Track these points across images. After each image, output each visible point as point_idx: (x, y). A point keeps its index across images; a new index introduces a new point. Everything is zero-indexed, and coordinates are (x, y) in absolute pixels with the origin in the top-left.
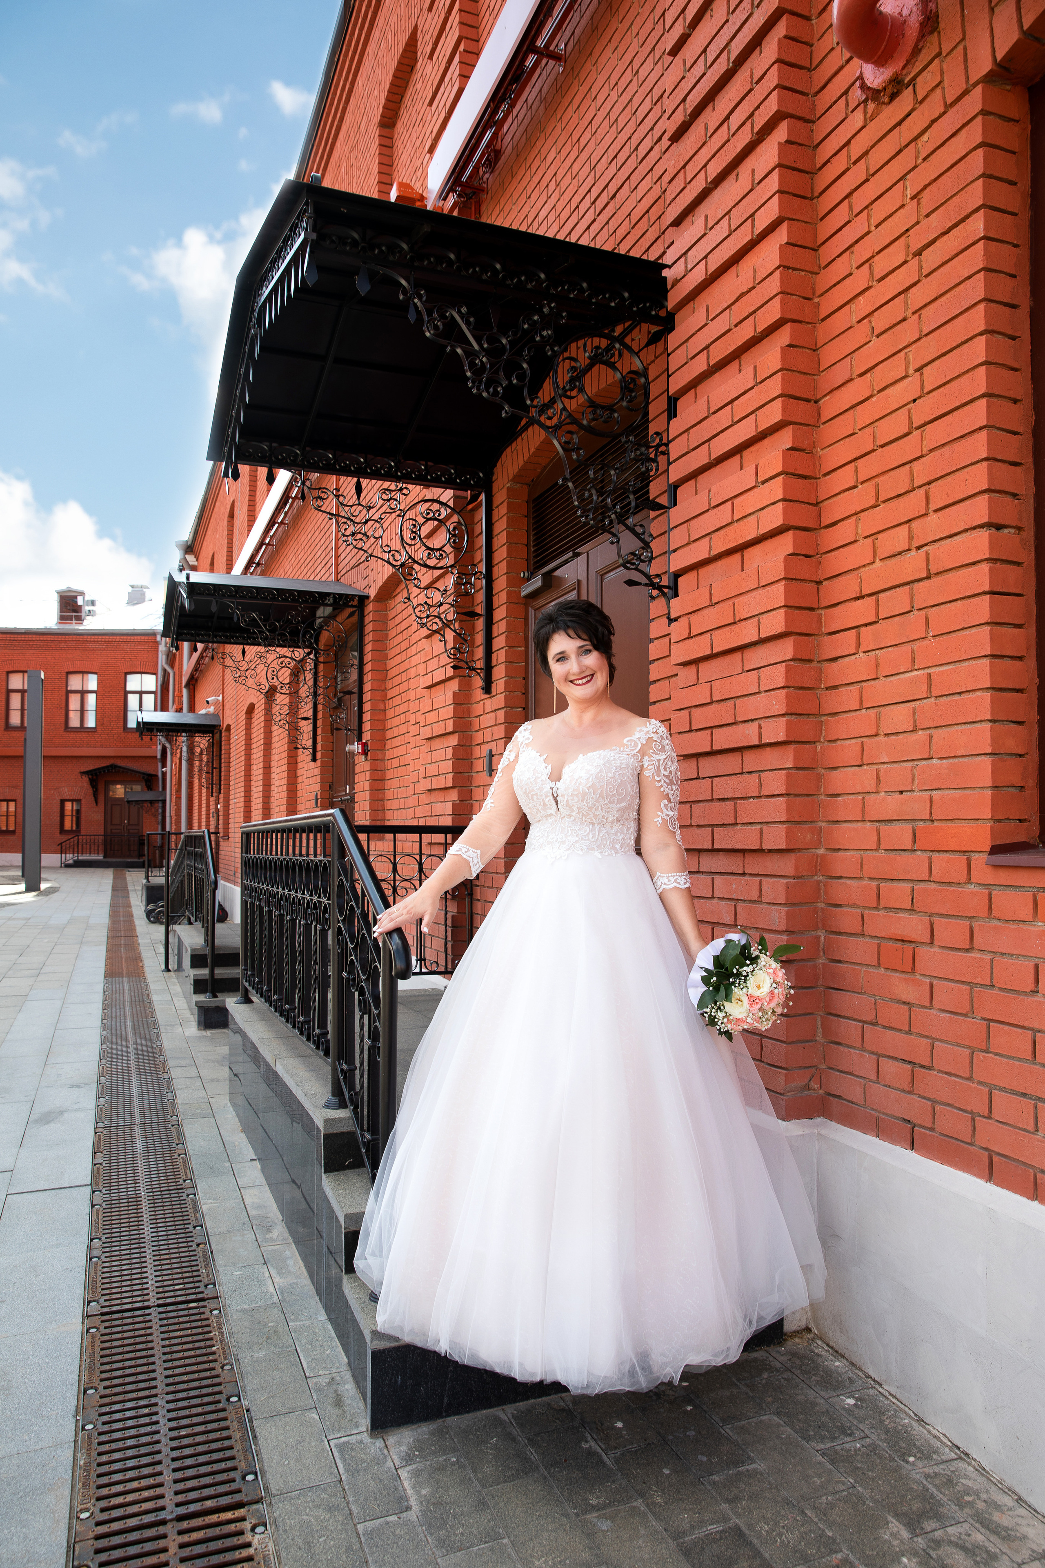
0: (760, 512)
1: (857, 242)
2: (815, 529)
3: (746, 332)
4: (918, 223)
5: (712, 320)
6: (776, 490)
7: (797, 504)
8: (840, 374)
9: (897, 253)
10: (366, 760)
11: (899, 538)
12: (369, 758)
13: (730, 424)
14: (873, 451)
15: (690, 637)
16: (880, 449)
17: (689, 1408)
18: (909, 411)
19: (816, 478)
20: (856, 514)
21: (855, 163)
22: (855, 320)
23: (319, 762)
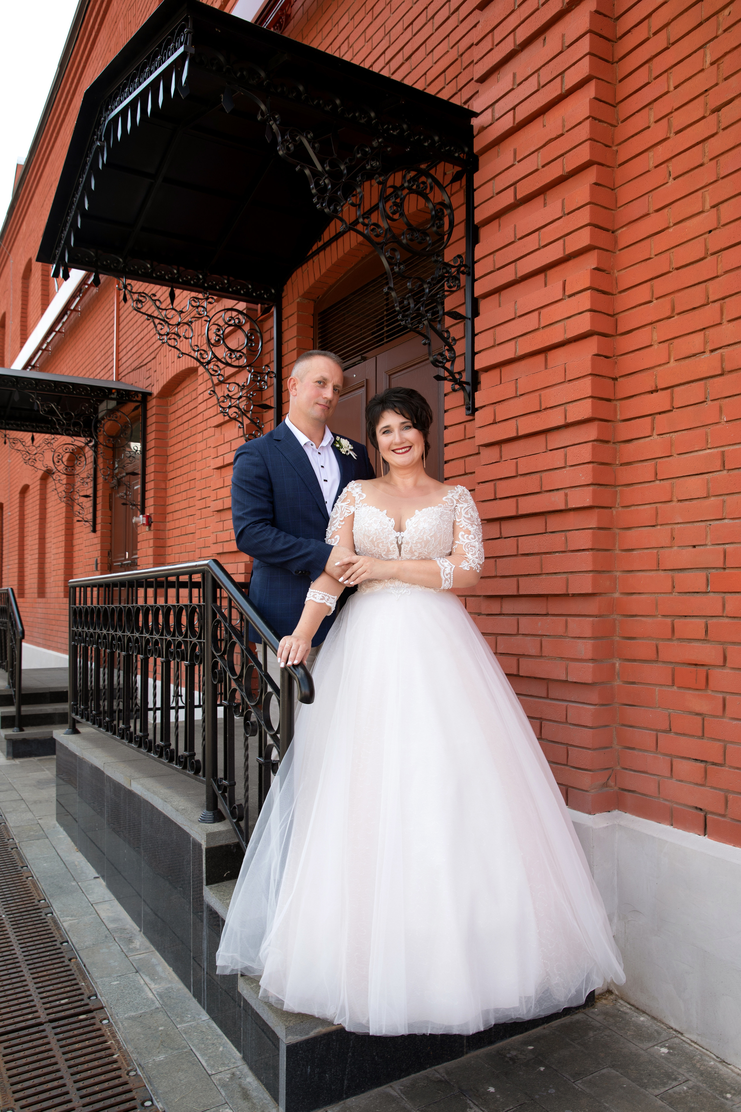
0: (567, 321)
1: (656, 100)
2: (612, 336)
3: (555, 171)
4: (717, 84)
5: (519, 162)
6: (585, 301)
7: (600, 314)
8: (636, 210)
9: (696, 110)
10: (150, 530)
11: (696, 342)
12: (152, 528)
13: (537, 247)
14: (669, 272)
15: (495, 423)
16: (676, 271)
17: (542, 1069)
18: (705, 240)
19: (612, 295)
20: (651, 324)
21: (655, 34)
22: (652, 165)
23: (99, 533)
